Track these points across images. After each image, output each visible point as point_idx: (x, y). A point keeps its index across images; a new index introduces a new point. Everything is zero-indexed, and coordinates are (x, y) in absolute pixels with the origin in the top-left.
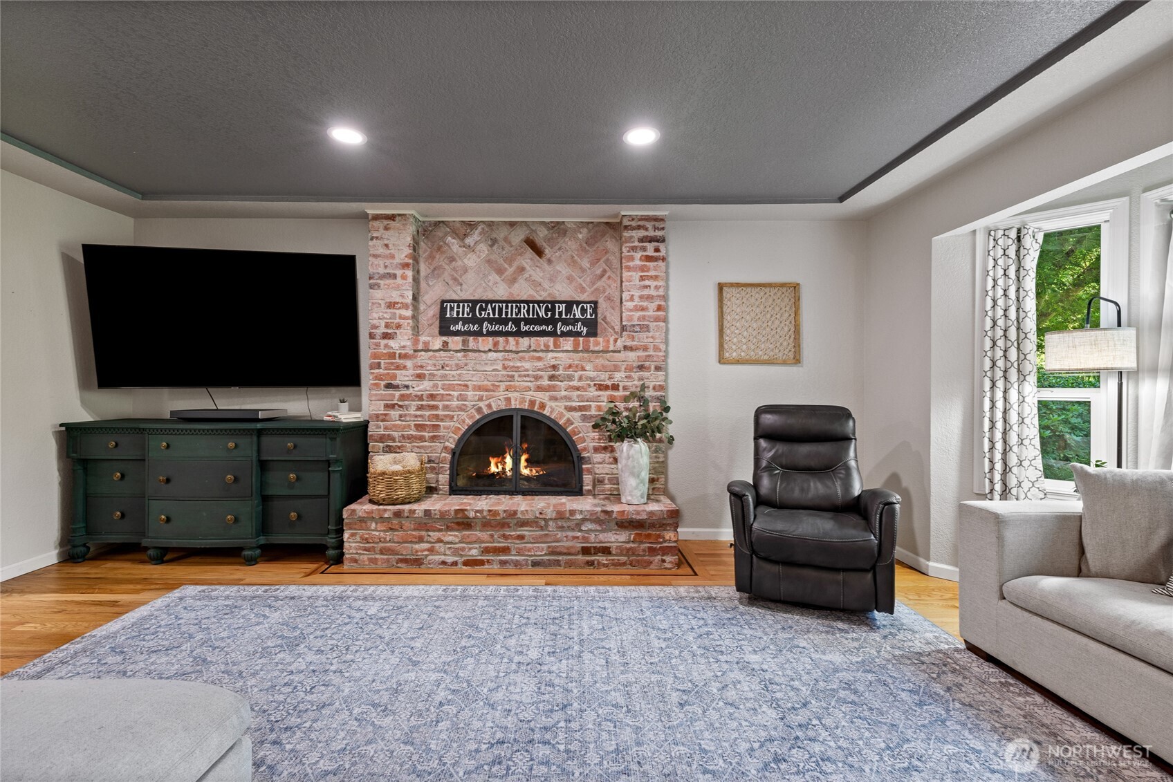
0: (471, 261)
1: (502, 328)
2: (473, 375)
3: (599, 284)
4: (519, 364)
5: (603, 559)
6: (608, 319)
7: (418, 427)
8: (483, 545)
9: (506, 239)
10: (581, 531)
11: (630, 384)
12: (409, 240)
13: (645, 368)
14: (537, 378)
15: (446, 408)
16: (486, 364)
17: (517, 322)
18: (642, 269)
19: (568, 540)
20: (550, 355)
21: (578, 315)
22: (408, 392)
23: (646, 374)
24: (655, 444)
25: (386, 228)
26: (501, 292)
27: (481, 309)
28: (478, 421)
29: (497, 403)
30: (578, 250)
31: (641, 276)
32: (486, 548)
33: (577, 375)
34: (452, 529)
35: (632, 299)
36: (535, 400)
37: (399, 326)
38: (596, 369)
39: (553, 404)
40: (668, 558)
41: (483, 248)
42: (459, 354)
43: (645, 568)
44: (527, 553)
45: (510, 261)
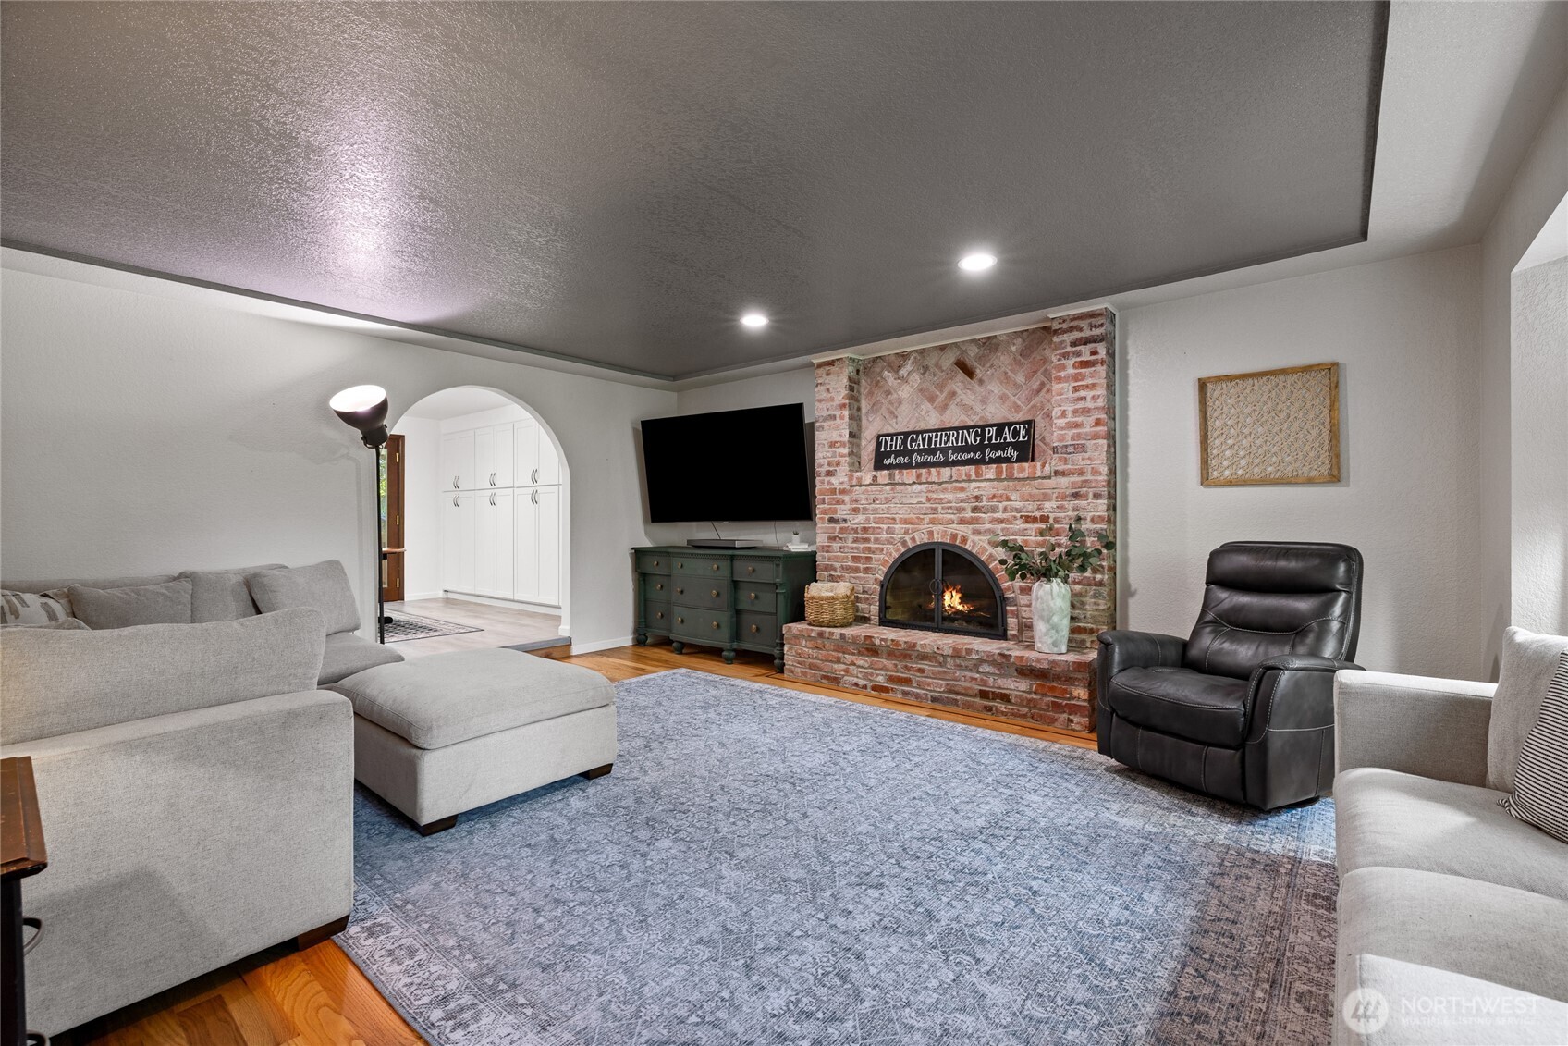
0: (905, 392)
1: (931, 459)
2: (900, 508)
3: (1036, 400)
4: (942, 496)
5: (1002, 707)
6: (1047, 440)
7: (855, 559)
8: (889, 673)
9: (937, 365)
10: (978, 672)
11: (1062, 515)
12: (845, 381)
13: (1081, 496)
14: (960, 510)
15: (877, 540)
16: (912, 497)
17: (944, 451)
18: (1076, 378)
19: (967, 679)
20: (973, 485)
21: (1010, 439)
22: (846, 525)
23: (1082, 503)
24: (1094, 588)
25: (828, 374)
26: (933, 421)
27: (912, 440)
28: (903, 555)
29: (921, 538)
30: (1011, 365)
31: (1074, 387)
32: (891, 676)
33: (1001, 506)
34: (862, 655)
35: (1064, 415)
36: (957, 534)
37: (838, 464)
38: (1023, 499)
39: (976, 538)
40: (1076, 719)
41: (916, 377)
42: (887, 488)
43: (1049, 724)
44: (926, 687)
45: (941, 387)
